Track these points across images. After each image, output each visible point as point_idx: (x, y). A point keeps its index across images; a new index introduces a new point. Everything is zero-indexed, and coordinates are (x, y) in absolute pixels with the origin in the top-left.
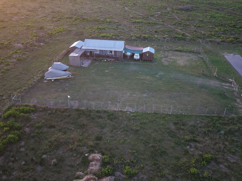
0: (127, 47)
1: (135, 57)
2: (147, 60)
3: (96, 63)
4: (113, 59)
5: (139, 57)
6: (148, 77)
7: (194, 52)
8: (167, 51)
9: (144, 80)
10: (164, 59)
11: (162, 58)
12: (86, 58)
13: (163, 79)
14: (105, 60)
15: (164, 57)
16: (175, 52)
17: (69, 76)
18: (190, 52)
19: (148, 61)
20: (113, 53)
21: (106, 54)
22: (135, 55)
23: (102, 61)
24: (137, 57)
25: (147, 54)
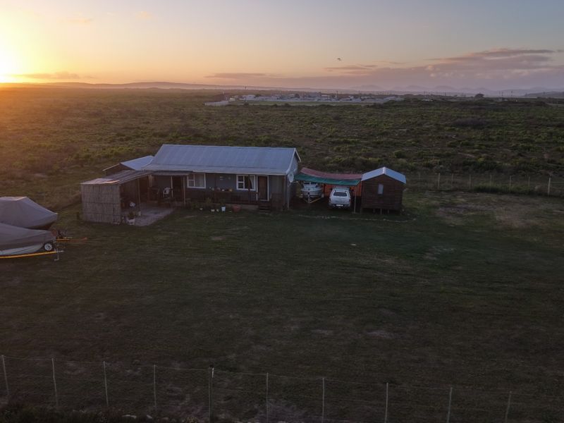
0: (304, 170)
1: (333, 198)
2: (378, 211)
3: (188, 217)
4: (252, 208)
5: (348, 198)
6: (389, 261)
7: (546, 195)
8: (448, 191)
9: (370, 268)
10: (440, 209)
11: (435, 207)
12: (156, 202)
13: (460, 268)
14: (223, 209)
15: (442, 206)
16: (478, 194)
17: (43, 249)
18: (531, 193)
19: (385, 212)
20: (255, 188)
21: (231, 190)
22: (333, 192)
23: (213, 210)
24: (341, 197)
25: (377, 188)
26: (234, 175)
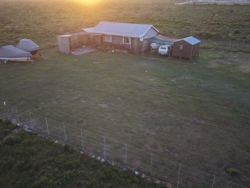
1: (160, 50)
4: (126, 52)
5: (166, 50)
14: (113, 51)
20: (130, 43)
21: (120, 43)
22: (160, 47)
23: (109, 52)
24: (163, 50)
25: (180, 46)
26: (122, 37)
